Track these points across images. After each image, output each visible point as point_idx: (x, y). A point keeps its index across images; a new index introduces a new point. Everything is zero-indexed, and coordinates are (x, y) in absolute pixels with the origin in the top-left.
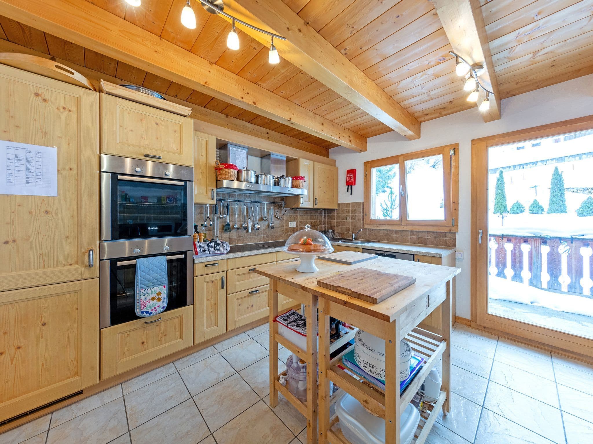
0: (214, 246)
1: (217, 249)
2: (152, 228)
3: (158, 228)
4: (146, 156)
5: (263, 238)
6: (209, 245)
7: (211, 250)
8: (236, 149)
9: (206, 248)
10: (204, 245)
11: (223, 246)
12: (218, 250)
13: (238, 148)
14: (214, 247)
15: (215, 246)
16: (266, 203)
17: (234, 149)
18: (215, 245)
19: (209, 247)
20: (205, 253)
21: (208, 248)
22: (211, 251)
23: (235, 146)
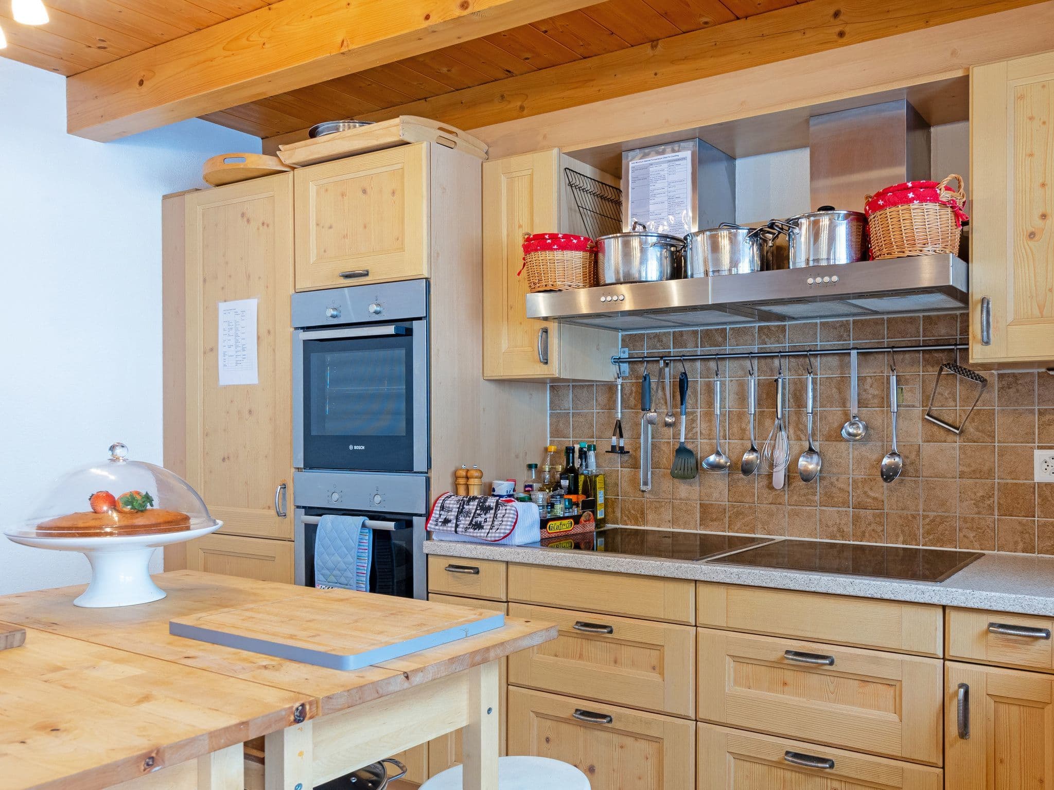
0: (473, 511)
1: (476, 522)
2: (356, 447)
3: (363, 448)
4: (347, 276)
5: (856, 519)
6: (463, 508)
7: (463, 522)
8: (653, 159)
9: (452, 516)
10: (451, 506)
11: (495, 516)
12: (479, 526)
13: (659, 153)
14: (472, 515)
15: (475, 513)
16: (854, 353)
17: (643, 162)
18: (476, 510)
19: (461, 511)
20: (445, 528)
21: (457, 516)
22: (461, 526)
23: (647, 151)
